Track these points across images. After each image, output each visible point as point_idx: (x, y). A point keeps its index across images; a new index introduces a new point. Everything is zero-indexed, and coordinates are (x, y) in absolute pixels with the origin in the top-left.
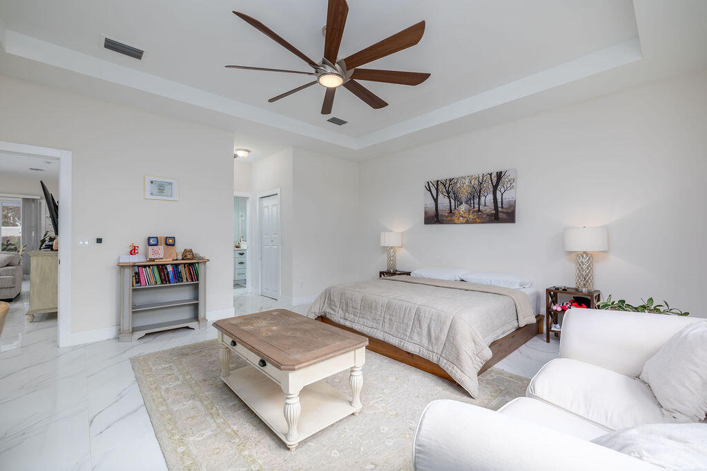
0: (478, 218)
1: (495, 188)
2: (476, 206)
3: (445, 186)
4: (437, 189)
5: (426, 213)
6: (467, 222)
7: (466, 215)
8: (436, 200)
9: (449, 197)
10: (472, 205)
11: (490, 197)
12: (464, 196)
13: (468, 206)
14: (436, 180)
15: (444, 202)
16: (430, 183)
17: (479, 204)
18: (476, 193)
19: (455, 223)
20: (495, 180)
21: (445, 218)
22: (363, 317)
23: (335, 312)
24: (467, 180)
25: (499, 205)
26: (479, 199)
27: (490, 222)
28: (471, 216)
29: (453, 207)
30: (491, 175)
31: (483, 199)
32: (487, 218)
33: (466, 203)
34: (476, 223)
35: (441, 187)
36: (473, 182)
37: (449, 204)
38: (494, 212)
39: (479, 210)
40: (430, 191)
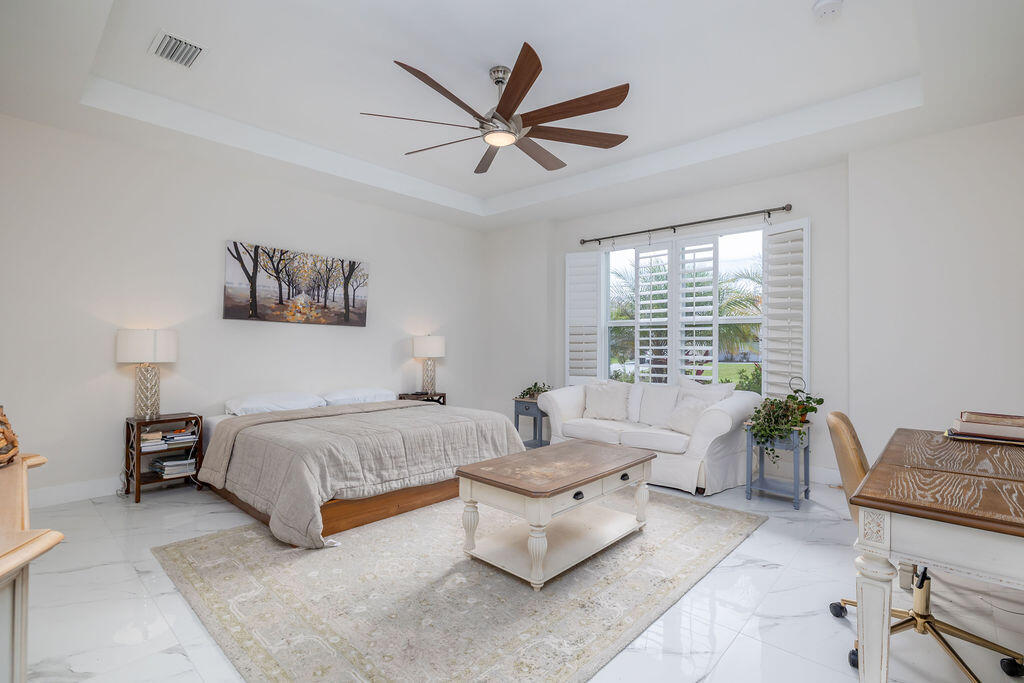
0: (323, 317)
1: (347, 280)
2: (322, 300)
3: (271, 259)
4: (256, 261)
5: (227, 298)
6: (307, 321)
7: (307, 311)
8: (252, 279)
9: (278, 278)
10: (316, 298)
11: (340, 291)
12: (304, 282)
13: (309, 298)
14: (255, 243)
15: (267, 285)
16: (239, 246)
17: (326, 297)
18: (321, 283)
19: (288, 322)
20: (347, 269)
21: (269, 312)
22: (415, 464)
23: (359, 479)
24: (310, 262)
25: (351, 303)
26: (326, 291)
27: (338, 323)
28: (314, 313)
29: (285, 296)
30: (342, 262)
31: (331, 291)
32: (336, 319)
33: (307, 292)
34: (320, 323)
35: (263, 259)
36: (318, 264)
37: (278, 290)
38: (344, 311)
39: (325, 307)
40: (239, 259)
